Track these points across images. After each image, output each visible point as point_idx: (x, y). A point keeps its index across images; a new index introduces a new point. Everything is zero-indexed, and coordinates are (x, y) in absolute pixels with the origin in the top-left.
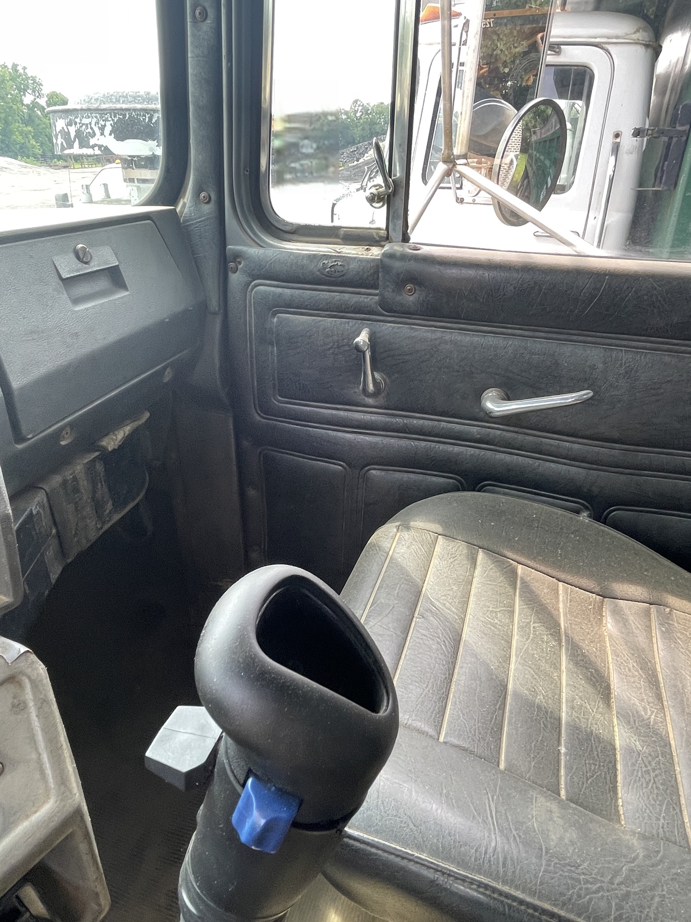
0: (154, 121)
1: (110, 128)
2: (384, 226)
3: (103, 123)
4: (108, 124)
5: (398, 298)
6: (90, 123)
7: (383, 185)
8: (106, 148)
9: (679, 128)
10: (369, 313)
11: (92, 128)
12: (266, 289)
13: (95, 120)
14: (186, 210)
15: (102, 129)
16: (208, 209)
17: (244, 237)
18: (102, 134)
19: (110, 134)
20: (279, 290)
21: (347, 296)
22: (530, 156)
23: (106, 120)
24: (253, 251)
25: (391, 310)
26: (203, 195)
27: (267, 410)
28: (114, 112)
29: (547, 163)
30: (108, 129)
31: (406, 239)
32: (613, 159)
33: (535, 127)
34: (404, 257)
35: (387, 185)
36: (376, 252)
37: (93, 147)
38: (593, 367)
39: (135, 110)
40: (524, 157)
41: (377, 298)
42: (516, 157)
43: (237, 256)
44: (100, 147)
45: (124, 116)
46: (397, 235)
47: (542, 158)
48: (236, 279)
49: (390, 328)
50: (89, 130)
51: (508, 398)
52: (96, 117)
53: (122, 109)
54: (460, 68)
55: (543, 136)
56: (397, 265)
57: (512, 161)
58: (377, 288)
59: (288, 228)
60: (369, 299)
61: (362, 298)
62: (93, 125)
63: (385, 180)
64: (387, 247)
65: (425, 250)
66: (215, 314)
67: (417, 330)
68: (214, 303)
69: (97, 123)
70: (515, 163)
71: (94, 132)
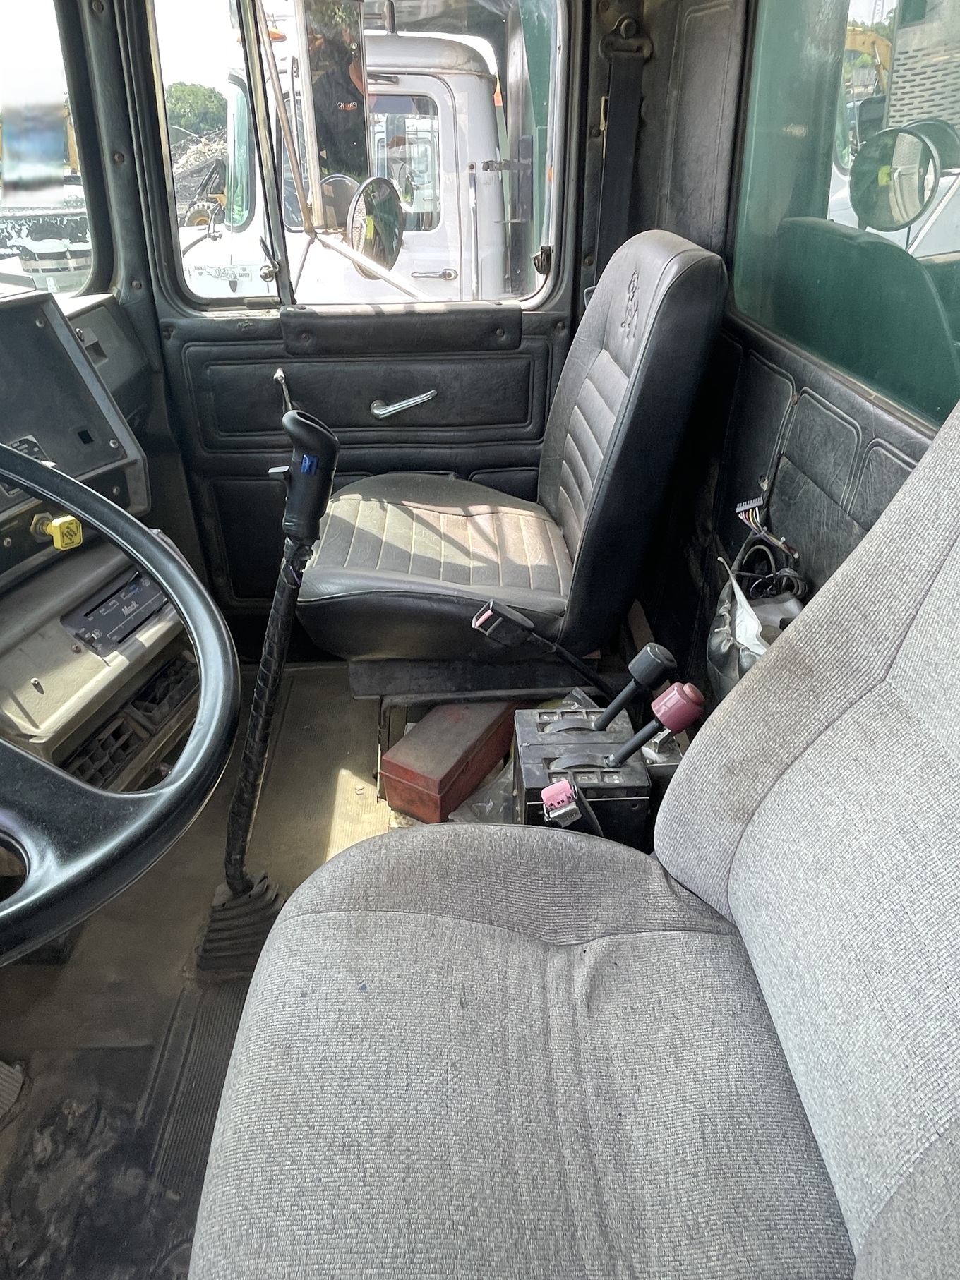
0: (64, 223)
1: (27, 231)
2: (276, 294)
3: (19, 228)
4: (24, 228)
5: (298, 344)
6: (6, 228)
7: (271, 266)
8: (24, 248)
9: (522, 161)
10: (279, 357)
11: (8, 232)
12: (194, 349)
13: (10, 225)
14: (122, 295)
15: (19, 232)
16: (141, 293)
17: (173, 312)
18: (19, 236)
19: (27, 236)
20: (207, 349)
21: (261, 347)
22: (376, 217)
23: (22, 225)
24: (182, 322)
25: (294, 354)
26: (134, 283)
27: (210, 445)
28: (29, 218)
29: (392, 219)
30: (24, 232)
31: (294, 302)
32: (472, 191)
33: (373, 192)
34: (296, 315)
35: (274, 267)
36: (274, 314)
37: (11, 247)
38: (436, 376)
39: (47, 216)
40: (370, 220)
41: (283, 346)
42: (364, 220)
43: (170, 327)
44: (18, 247)
45: (38, 221)
46: (287, 299)
47: (386, 216)
48: (170, 344)
49: (297, 367)
50: (5, 234)
51: (387, 405)
52: (12, 223)
53: (36, 216)
54: (297, 98)
55: (382, 198)
56: (293, 322)
57: (361, 224)
58: (281, 338)
59: (204, 302)
60: (278, 347)
61: (271, 348)
62: (9, 229)
63: (272, 263)
64: (282, 309)
65: (310, 308)
66: (157, 372)
67: (315, 366)
68: (157, 364)
69: (13, 227)
70: (364, 225)
71: (10, 235)
